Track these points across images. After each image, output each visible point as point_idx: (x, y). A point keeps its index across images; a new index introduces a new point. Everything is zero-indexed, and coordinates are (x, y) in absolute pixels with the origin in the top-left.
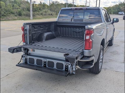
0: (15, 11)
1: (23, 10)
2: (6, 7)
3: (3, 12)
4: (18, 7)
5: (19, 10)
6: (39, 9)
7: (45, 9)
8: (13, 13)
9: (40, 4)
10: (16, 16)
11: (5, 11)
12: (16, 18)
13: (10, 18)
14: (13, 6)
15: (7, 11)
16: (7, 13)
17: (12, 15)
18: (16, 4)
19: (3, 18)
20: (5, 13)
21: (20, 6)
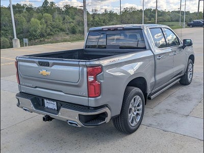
0: (66, 26)
1: (78, 24)
2: (53, 21)
3: (49, 29)
4: (71, 20)
5: (73, 24)
6: (102, 21)
7: (112, 21)
8: (62, 30)
9: (105, 14)
10: (67, 34)
11: (51, 28)
12: (67, 37)
13: (59, 39)
14: (64, 19)
15: (54, 28)
16: (54, 31)
17: (61, 33)
18: (68, 16)
19: (48, 38)
20: (51, 30)
21: (74, 19)
